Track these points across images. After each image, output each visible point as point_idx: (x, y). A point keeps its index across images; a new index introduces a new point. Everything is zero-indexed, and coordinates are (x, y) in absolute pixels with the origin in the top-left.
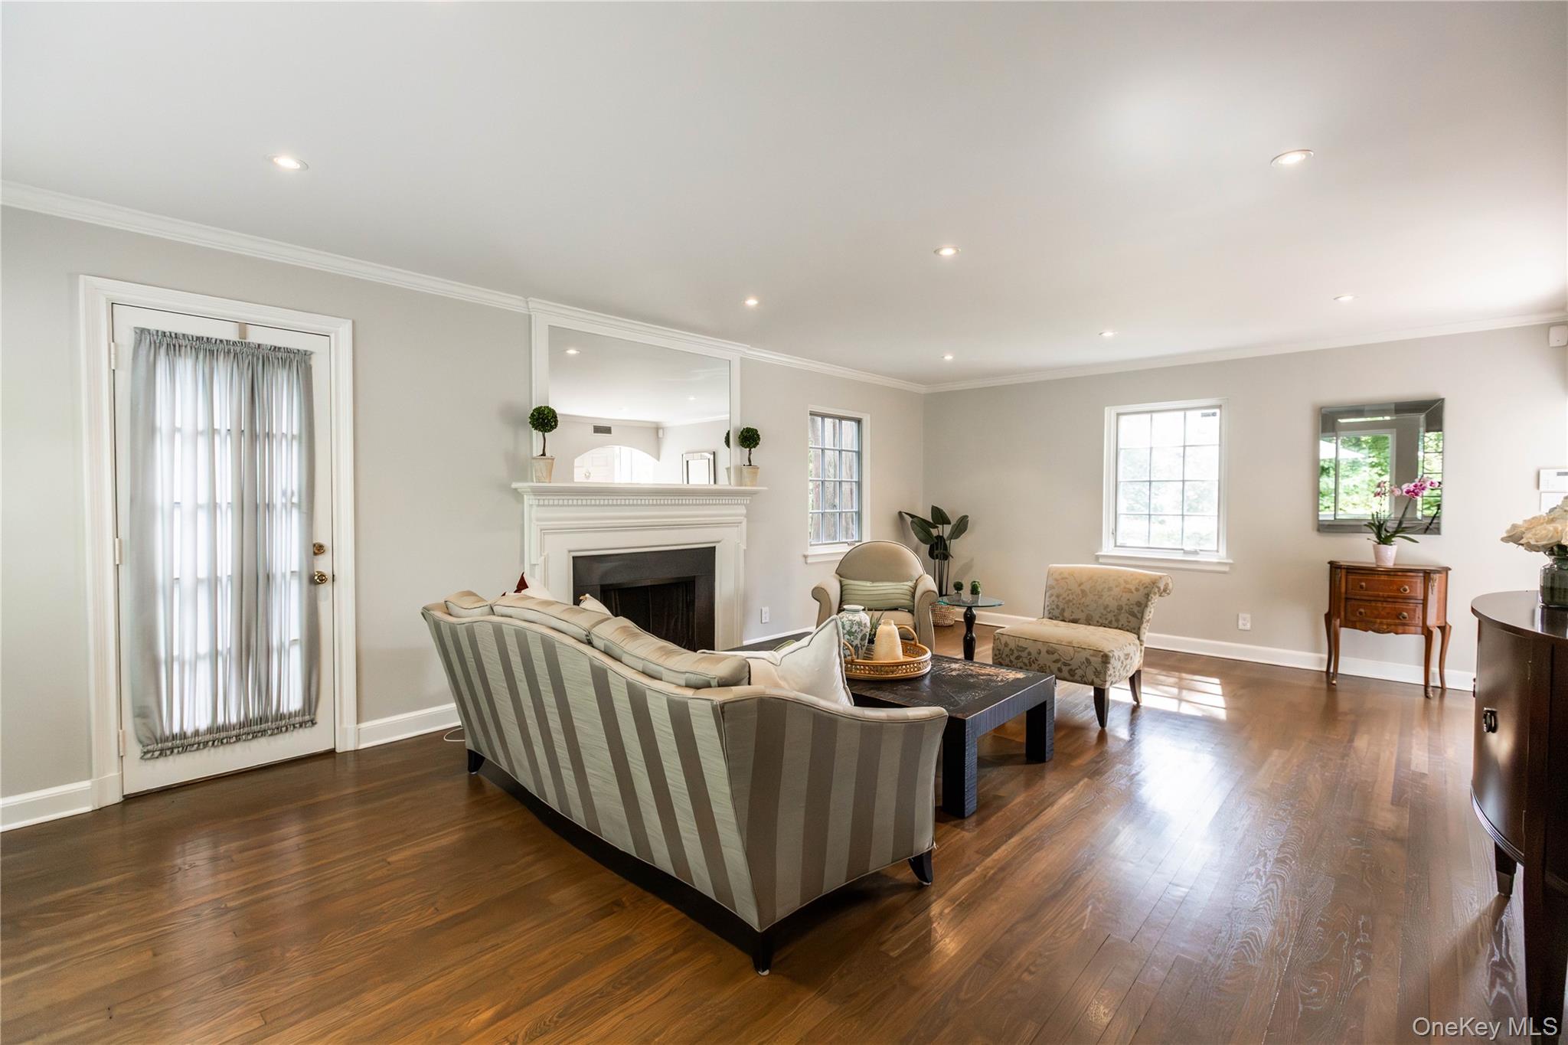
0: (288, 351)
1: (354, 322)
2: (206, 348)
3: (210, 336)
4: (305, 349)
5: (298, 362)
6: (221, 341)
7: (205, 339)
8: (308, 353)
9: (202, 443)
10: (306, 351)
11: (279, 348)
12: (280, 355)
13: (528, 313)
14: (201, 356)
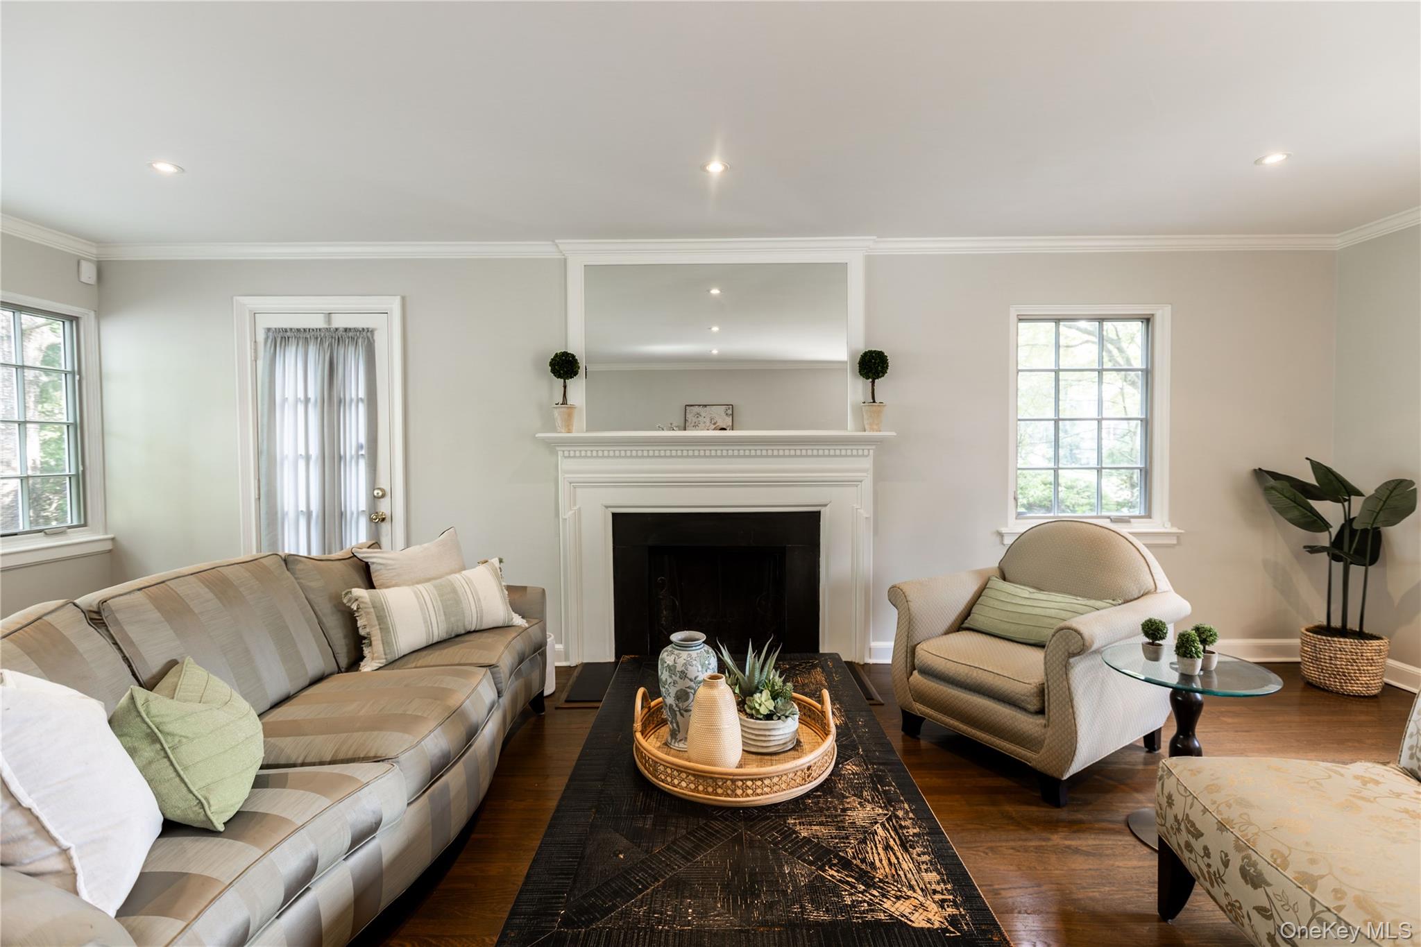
0: (356, 330)
1: (403, 299)
2: (303, 336)
3: (305, 327)
4: (367, 327)
5: (363, 338)
6: (313, 330)
7: (302, 330)
8: (370, 330)
9: (301, 408)
10: (368, 329)
11: (350, 329)
12: (351, 334)
13: (563, 257)
14: (300, 344)
